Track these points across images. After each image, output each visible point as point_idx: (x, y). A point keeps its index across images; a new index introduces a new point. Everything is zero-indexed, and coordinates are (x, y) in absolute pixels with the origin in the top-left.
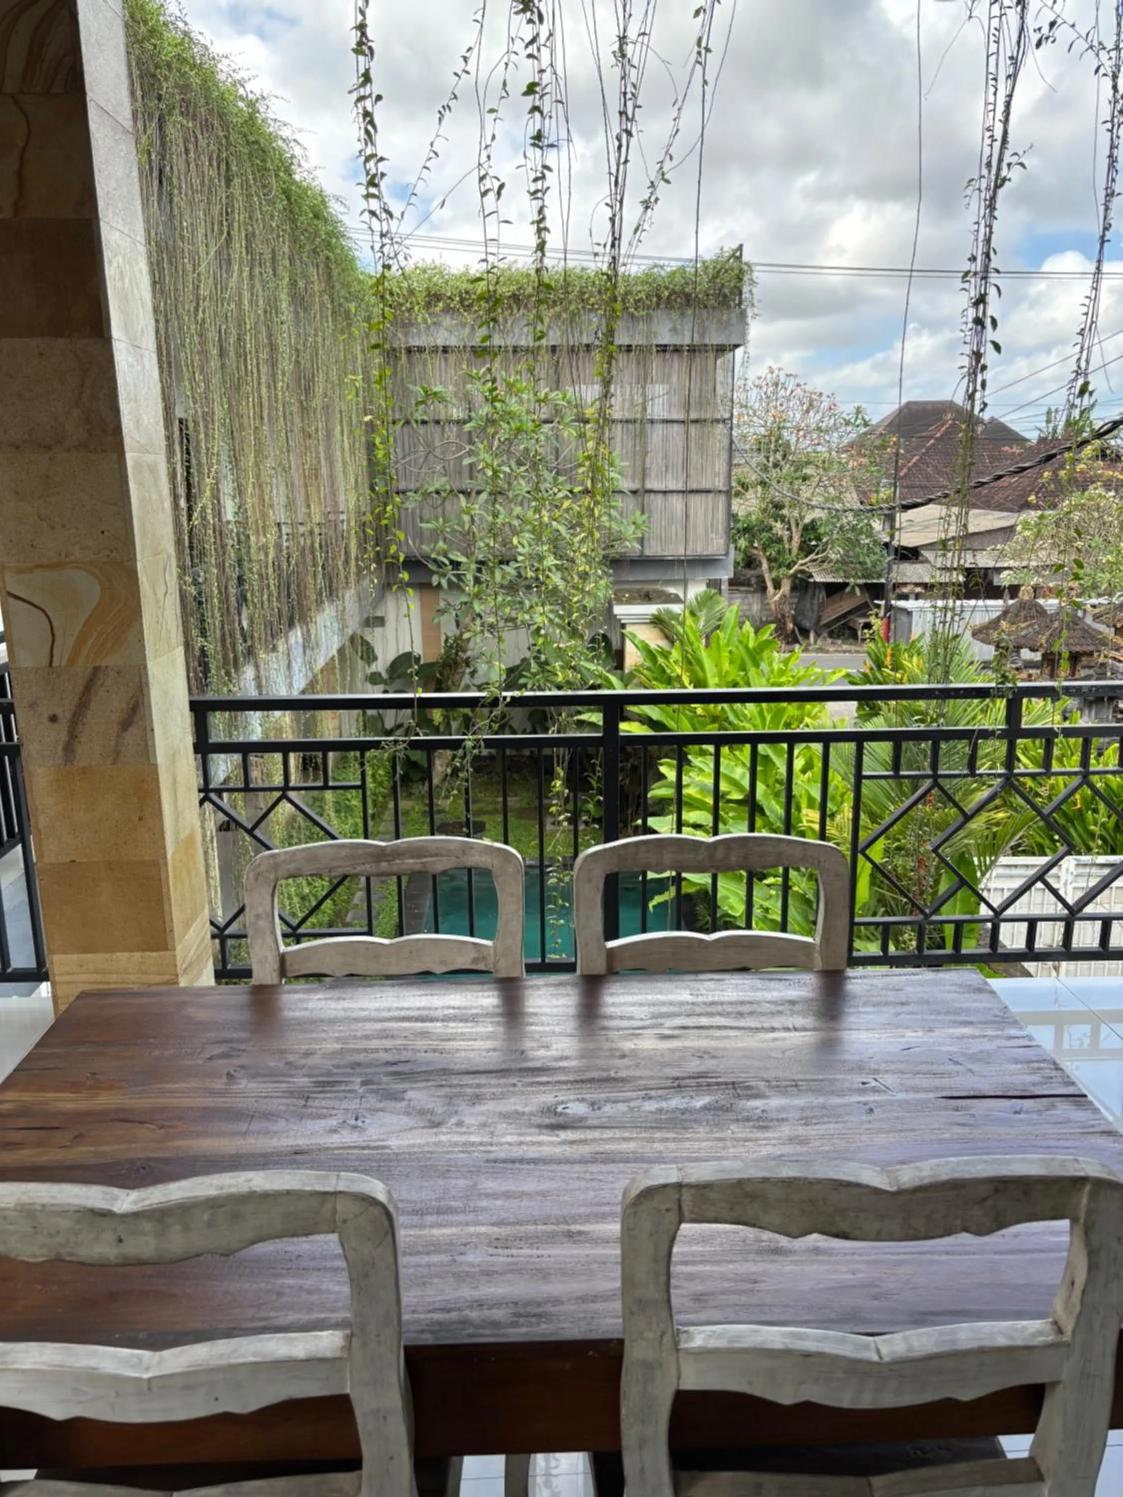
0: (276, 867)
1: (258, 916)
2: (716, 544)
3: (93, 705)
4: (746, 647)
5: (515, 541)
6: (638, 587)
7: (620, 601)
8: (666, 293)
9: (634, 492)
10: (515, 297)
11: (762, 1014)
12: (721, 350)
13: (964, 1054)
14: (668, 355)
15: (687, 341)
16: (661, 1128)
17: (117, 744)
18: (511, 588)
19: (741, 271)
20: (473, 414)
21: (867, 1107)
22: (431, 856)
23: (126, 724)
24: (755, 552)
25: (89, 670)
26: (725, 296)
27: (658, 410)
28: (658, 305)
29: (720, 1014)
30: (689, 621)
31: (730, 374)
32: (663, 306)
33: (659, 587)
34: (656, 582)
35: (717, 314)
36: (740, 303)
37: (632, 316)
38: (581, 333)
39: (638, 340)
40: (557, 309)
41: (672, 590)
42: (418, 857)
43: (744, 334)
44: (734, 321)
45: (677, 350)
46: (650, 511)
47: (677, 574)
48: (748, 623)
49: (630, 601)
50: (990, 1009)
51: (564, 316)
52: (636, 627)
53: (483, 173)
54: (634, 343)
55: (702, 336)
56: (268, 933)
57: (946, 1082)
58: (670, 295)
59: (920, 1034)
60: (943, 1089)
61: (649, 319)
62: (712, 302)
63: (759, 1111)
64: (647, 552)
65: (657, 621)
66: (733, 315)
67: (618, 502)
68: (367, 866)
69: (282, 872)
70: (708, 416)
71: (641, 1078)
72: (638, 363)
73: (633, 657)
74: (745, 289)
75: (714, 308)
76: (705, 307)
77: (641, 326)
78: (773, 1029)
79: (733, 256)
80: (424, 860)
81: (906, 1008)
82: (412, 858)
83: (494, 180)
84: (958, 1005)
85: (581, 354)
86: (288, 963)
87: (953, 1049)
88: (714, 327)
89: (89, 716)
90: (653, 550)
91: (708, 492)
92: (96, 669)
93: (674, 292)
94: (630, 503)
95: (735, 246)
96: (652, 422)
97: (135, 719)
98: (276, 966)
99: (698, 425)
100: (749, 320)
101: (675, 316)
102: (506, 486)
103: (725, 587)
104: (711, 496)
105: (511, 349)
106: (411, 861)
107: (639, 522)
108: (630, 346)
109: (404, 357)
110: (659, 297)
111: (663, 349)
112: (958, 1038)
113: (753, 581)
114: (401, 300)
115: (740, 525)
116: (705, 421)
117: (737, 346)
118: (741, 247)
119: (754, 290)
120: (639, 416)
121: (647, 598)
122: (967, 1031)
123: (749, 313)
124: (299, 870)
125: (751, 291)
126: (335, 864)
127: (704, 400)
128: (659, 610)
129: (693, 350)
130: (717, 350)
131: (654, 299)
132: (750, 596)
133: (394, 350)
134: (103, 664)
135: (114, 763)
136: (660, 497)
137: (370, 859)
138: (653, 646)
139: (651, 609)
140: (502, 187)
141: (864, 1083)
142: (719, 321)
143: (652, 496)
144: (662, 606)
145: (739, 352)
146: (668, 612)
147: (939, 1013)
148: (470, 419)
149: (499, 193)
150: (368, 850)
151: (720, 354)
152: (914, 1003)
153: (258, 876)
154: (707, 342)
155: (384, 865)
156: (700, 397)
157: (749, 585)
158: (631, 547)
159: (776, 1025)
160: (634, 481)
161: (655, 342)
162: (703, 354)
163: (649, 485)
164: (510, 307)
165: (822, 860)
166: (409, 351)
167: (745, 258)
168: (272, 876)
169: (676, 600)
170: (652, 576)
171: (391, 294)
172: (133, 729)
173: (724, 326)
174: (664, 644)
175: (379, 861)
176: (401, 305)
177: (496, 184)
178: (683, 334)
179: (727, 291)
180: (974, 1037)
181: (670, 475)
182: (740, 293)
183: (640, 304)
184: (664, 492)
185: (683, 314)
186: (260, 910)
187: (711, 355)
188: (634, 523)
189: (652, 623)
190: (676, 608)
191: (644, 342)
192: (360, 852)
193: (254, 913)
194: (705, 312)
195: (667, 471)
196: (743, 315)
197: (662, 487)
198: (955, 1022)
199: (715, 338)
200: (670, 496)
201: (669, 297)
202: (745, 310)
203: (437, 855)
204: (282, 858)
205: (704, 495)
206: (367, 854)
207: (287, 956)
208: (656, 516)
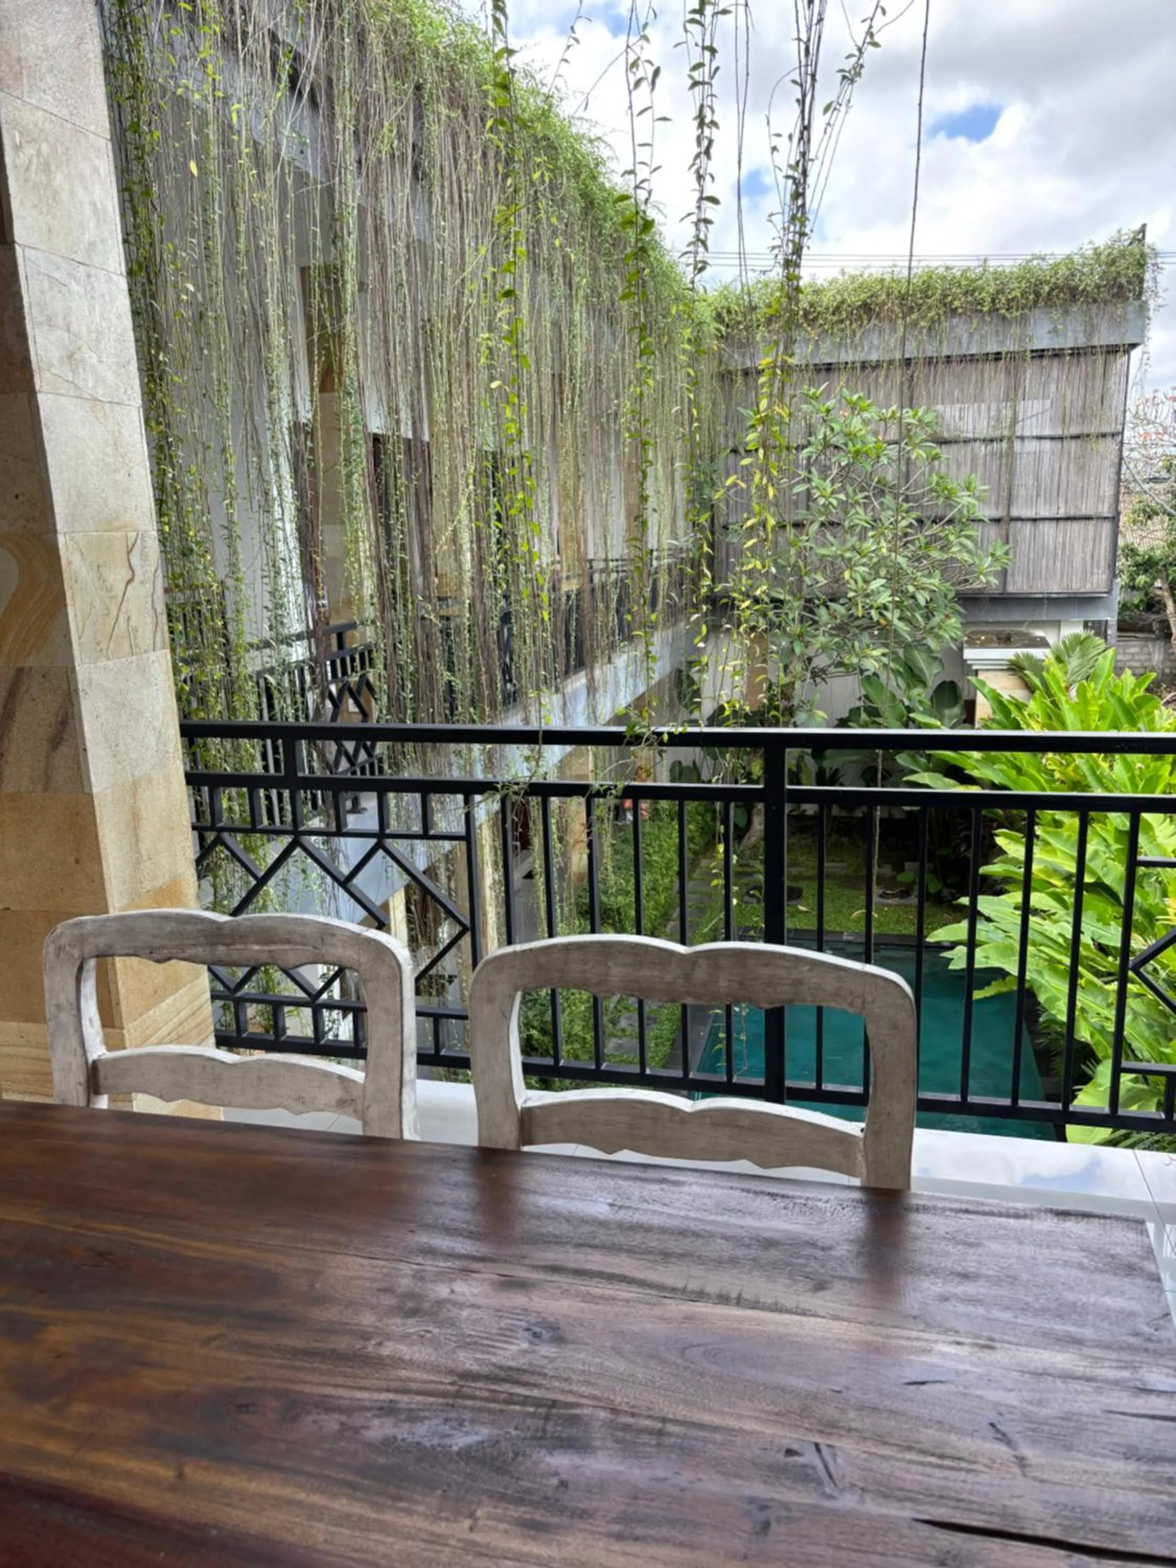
0: (81, 940)
1: (59, 1006)
2: (1097, 581)
3: (19, 717)
4: (1120, 701)
5: (847, 575)
6: (999, 628)
7: (972, 643)
8: (1047, 288)
9: (997, 521)
10: (866, 308)
11: (701, 1260)
12: (1112, 350)
13: (1027, 1418)
14: (1045, 362)
15: (1070, 344)
16: (354, 1487)
17: (48, 765)
18: (841, 629)
19: (1143, 255)
20: (812, 439)
21: (762, 1516)
22: (282, 942)
23: (56, 742)
24: (1158, 592)
25: (12, 673)
26: (1121, 286)
27: (1029, 428)
28: (1036, 302)
29: (630, 1251)
30: (1055, 669)
31: (1123, 380)
32: (1041, 304)
33: (1024, 629)
34: (1020, 623)
35: (1110, 308)
36: (1140, 294)
37: (1004, 318)
38: (941, 342)
39: (1010, 346)
40: (914, 316)
41: (1039, 633)
42: (265, 943)
43: (1142, 330)
44: (1131, 316)
45: (1057, 354)
46: (1016, 541)
47: (1044, 614)
48: (1128, 672)
49: (984, 645)
50: (1133, 1314)
51: (922, 323)
52: (990, 674)
53: (632, 58)
54: (1004, 350)
55: (1090, 336)
56: (72, 1032)
57: (958, 1481)
58: (1052, 290)
59: (964, 1351)
60: (942, 1498)
61: (1023, 320)
62: (1104, 295)
63: (554, 1481)
64: (1011, 589)
65: (1015, 668)
66: (1130, 309)
67: (975, 531)
68: (200, 949)
69: (89, 948)
70: (1093, 430)
71: (411, 1364)
72: (1008, 372)
73: (984, 708)
74: (1148, 276)
75: (1105, 302)
76: (1095, 301)
77: (1015, 329)
78: (700, 1295)
79: (1134, 239)
80: (273, 947)
81: (968, 1288)
82: (257, 943)
83: (647, 65)
84: (1071, 1297)
85: (940, 367)
86: (102, 1074)
87: (1012, 1399)
88: (1104, 325)
89: (15, 730)
90: (1017, 585)
91: (1088, 518)
92: (20, 670)
93: (1056, 287)
94: (993, 531)
95: (1137, 227)
96: (1022, 438)
97: (65, 736)
98: (82, 1078)
99: (1079, 441)
100: (1151, 314)
101: (1056, 314)
102: (841, 515)
103: (1112, 631)
104: (1092, 523)
105: (858, 365)
106: (257, 947)
107: (999, 553)
108: (999, 353)
109: (740, 380)
110: (1037, 294)
111: (1039, 354)
112: (1036, 1374)
113: (1155, 626)
114: (739, 318)
115: (1139, 559)
116: (1088, 436)
117: (1133, 346)
118: (1143, 230)
119: (1159, 278)
120: (1006, 433)
121: (1006, 640)
122: (1060, 1359)
123: (1152, 304)
124: (110, 946)
125: (1155, 279)
126: (157, 942)
127: (1088, 412)
128: (1017, 655)
129: (1077, 353)
130: (1108, 352)
131: (1031, 297)
132: (1150, 644)
133: (730, 372)
134: (26, 665)
135: (45, 789)
136: (1028, 526)
137: (202, 939)
138: (1006, 697)
139: (1009, 654)
140: (657, 72)
141: (790, 1452)
142: (1111, 317)
143: (1019, 524)
144: (1021, 651)
145: (1135, 354)
146: (1028, 657)
147: (1025, 1309)
148: (809, 444)
149: (653, 83)
150: (199, 927)
151: (1111, 357)
152: (988, 1278)
153: (60, 949)
154: (1095, 342)
155: (221, 950)
156: (1084, 408)
157: (1150, 631)
158: (987, 581)
159: (711, 1289)
160: (997, 505)
161: (1030, 347)
162: (1090, 358)
163: (1015, 513)
164: (860, 318)
165: (869, 999)
166: (746, 373)
167: (1149, 240)
168: (76, 953)
169: (1043, 643)
170: (1017, 617)
171: (729, 312)
172: (64, 749)
173: (1118, 323)
174: (1020, 694)
175: (214, 944)
176: (739, 323)
177: (650, 70)
178: (1065, 337)
179: (1123, 280)
180: (1067, 1376)
181: (1041, 500)
182: (1141, 281)
183: (1014, 304)
184: (1034, 520)
185: (1066, 312)
186: (62, 999)
187: (1100, 359)
188: (993, 555)
189: (1009, 669)
190: (1037, 653)
191: (1016, 349)
192: (190, 928)
193: (54, 1002)
194: (1094, 308)
195: (1038, 495)
196: (1143, 309)
197: (1031, 514)
198: (1046, 1334)
199: (1105, 337)
200: (1041, 525)
201: (1049, 294)
202: (1146, 302)
203: (289, 942)
204: (89, 928)
205: (1083, 523)
206: (199, 931)
207: (100, 1067)
208: (1024, 547)
